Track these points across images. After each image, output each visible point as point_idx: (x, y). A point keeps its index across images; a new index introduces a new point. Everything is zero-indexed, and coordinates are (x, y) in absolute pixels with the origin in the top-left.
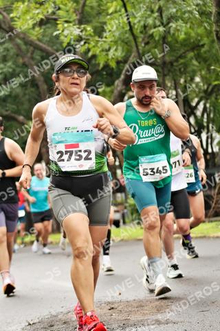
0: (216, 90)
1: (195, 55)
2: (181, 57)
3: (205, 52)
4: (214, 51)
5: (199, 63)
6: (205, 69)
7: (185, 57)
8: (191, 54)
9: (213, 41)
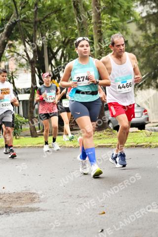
0: (70, 41)
1: (57, 16)
2: (47, 17)
3: (64, 15)
4: (71, 15)
5: (60, 22)
6: (64, 26)
7: (50, 17)
8: (54, 16)
9: (70, 8)
